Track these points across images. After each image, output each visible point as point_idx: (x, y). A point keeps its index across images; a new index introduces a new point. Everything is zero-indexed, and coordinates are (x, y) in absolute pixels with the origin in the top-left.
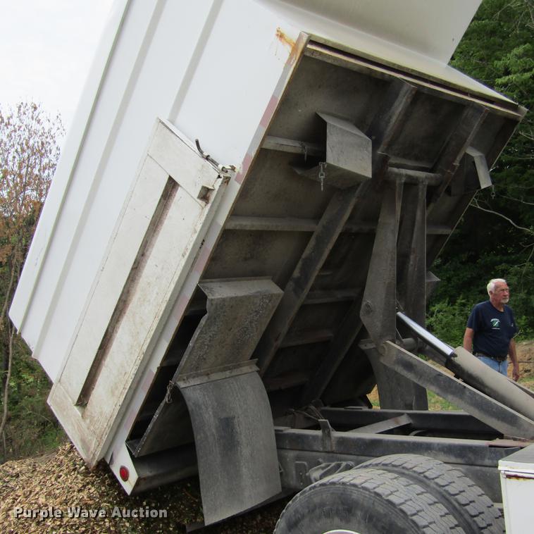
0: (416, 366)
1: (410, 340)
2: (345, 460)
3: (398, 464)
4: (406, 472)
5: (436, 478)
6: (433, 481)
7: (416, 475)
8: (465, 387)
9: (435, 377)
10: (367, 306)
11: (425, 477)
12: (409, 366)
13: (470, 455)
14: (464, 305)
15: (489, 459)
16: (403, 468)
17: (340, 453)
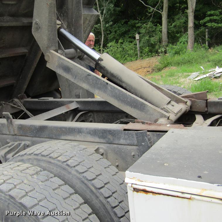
0: (72, 69)
1: (72, 50)
2: (24, 140)
3: (46, 154)
4: (52, 161)
5: (77, 165)
6: (74, 169)
7: (60, 163)
8: (107, 83)
9: (86, 76)
10: (36, 23)
11: (68, 165)
12: (67, 69)
13: (110, 137)
14: (122, 43)
15: (123, 139)
16: (50, 157)
17: (21, 136)
